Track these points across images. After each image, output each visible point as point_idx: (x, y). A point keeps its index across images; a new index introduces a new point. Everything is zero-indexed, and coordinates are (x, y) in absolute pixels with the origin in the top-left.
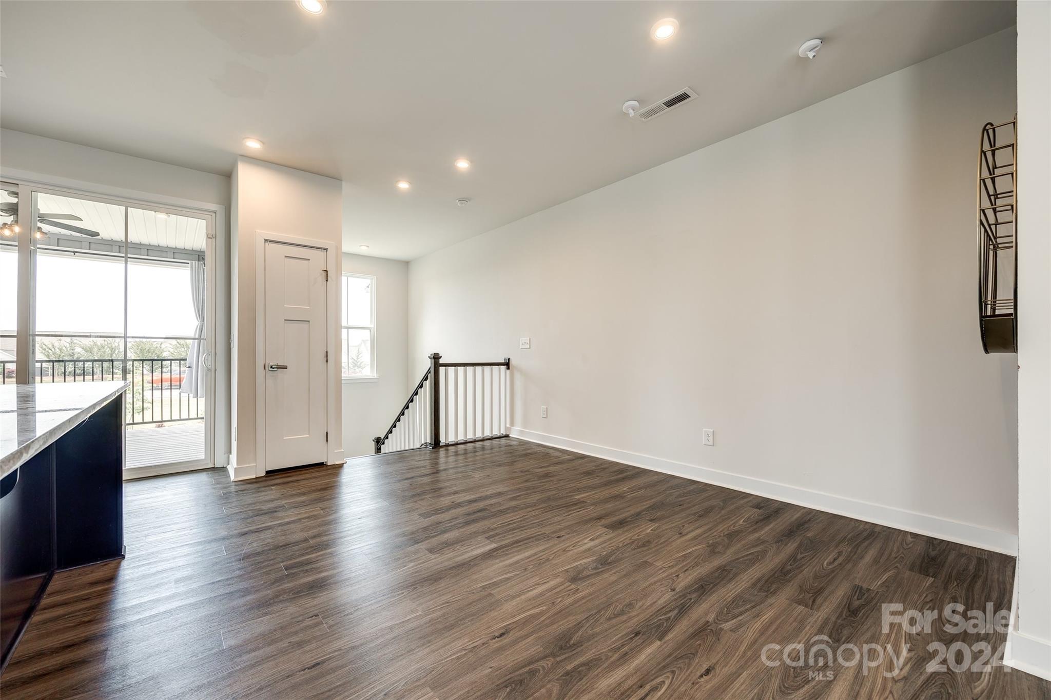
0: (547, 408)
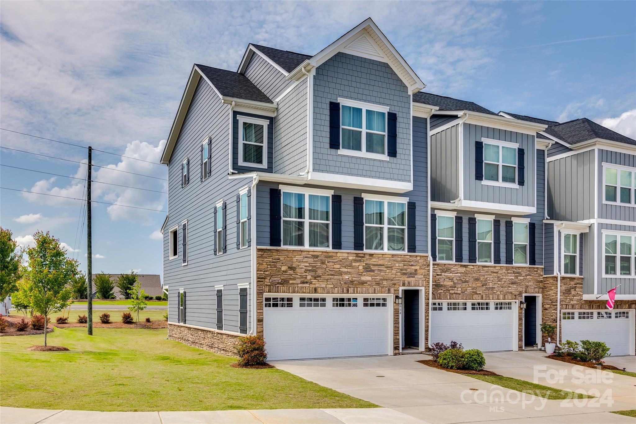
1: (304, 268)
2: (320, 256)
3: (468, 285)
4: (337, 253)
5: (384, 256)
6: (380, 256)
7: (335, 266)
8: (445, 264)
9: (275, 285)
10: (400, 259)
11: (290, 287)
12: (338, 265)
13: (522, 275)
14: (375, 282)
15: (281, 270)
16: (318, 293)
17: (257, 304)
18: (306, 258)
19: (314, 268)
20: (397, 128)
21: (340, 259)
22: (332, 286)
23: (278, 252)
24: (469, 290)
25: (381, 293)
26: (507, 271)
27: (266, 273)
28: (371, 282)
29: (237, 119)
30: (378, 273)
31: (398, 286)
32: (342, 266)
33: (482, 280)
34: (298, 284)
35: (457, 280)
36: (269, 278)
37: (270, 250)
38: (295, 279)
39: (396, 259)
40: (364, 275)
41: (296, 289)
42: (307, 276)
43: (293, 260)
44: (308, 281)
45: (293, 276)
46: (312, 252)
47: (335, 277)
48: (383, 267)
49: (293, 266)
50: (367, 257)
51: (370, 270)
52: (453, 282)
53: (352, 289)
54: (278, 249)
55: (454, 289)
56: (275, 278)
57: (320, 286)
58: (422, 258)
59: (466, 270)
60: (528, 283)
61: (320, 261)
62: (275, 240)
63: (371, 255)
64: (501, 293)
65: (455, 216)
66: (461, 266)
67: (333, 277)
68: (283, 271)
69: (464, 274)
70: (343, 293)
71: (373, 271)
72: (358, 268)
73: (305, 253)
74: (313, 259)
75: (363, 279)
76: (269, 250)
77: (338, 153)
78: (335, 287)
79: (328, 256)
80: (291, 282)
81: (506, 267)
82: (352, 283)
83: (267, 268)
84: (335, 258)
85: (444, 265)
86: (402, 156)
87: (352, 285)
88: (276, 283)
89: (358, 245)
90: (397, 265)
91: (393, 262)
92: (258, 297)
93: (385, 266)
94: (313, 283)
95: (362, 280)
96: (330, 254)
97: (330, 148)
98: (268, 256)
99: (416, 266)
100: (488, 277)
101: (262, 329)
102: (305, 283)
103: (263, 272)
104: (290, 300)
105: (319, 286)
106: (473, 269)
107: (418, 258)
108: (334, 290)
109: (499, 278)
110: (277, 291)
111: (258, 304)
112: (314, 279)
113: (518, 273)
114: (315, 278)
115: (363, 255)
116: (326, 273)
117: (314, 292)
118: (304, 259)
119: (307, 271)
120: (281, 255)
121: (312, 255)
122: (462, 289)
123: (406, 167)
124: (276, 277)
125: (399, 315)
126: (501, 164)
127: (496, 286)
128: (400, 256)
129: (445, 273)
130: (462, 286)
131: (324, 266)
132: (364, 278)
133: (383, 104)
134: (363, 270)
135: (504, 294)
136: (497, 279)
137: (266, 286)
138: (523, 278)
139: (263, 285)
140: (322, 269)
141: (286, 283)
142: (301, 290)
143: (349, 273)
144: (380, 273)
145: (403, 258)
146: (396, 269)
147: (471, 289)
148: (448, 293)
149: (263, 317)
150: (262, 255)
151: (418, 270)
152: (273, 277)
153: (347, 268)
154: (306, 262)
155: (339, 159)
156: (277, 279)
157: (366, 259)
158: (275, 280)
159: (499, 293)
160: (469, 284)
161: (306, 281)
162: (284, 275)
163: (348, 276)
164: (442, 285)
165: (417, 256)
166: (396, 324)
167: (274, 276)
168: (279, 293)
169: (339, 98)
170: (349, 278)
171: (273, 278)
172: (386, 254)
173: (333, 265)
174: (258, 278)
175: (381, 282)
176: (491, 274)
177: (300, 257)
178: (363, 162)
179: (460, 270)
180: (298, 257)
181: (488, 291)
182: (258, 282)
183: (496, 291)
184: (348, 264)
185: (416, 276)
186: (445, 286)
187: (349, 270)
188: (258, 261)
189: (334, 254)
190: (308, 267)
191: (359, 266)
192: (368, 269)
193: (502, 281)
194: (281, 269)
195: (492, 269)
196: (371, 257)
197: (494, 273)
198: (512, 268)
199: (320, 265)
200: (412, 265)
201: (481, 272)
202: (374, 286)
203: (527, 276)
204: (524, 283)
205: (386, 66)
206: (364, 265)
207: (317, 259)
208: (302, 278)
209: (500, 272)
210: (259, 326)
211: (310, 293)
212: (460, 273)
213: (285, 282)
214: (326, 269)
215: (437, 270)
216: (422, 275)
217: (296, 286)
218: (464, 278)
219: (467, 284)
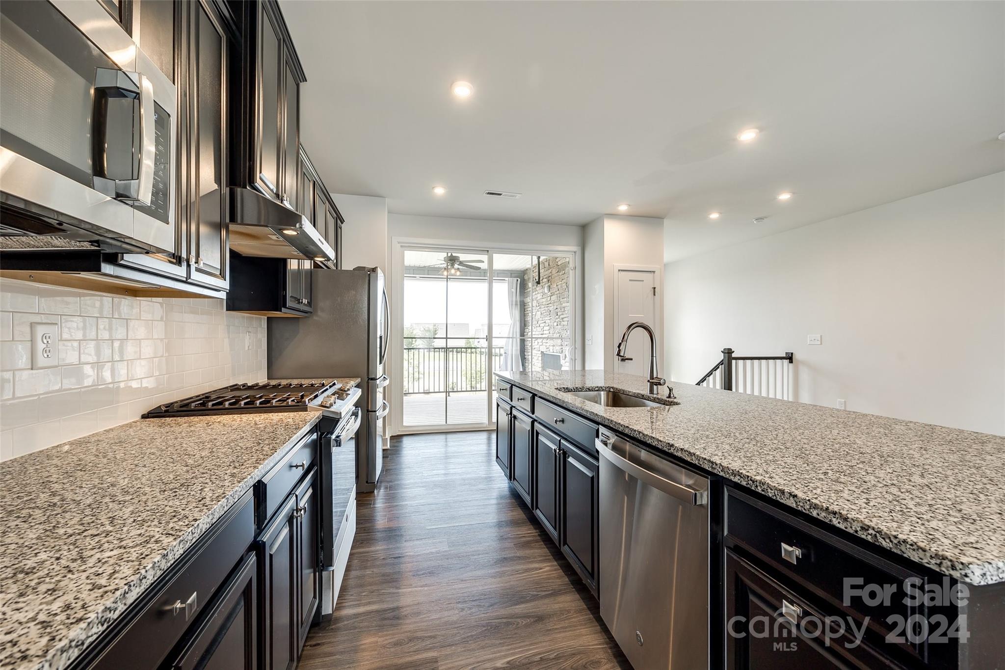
0: (845, 401)
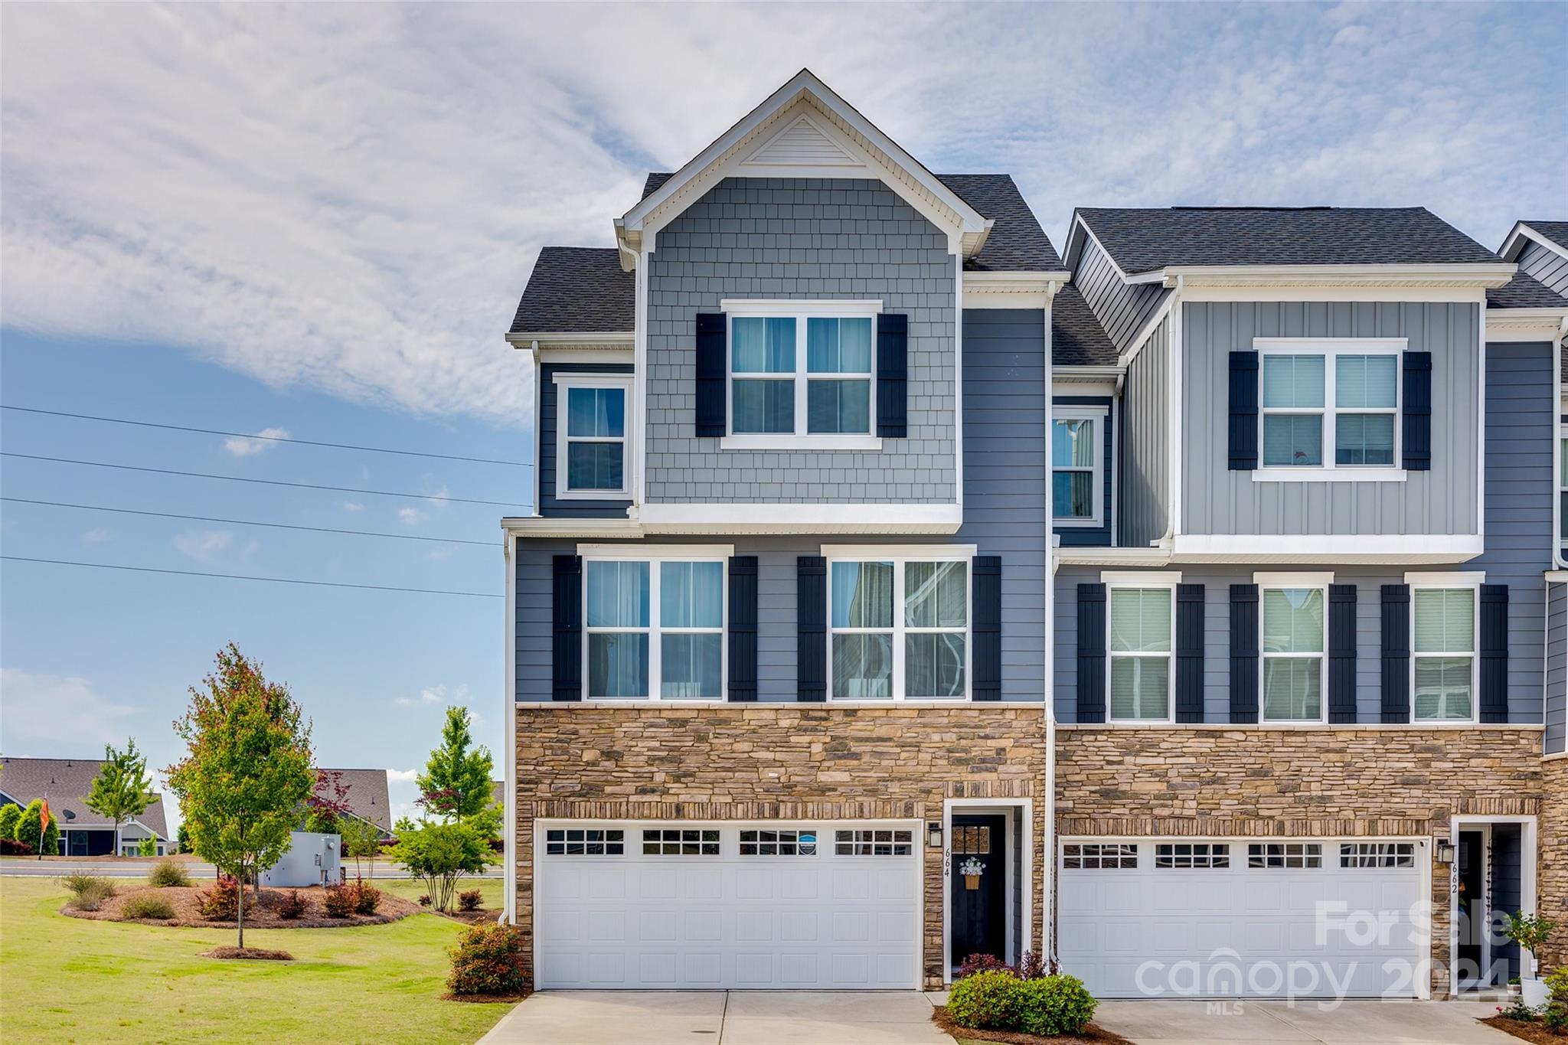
1: (645, 753)
2: (691, 720)
3: (1224, 792)
4: (743, 710)
5: (892, 714)
6: (877, 713)
7: (736, 746)
8: (1136, 731)
9: (566, 799)
10: (945, 721)
11: (605, 803)
12: (746, 744)
13: (1449, 756)
14: (863, 785)
15: (581, 761)
16: (687, 817)
17: (517, 847)
18: (651, 726)
19: (675, 753)
20: (909, 354)
21: (753, 727)
22: (729, 799)
23: (574, 714)
24: (1228, 806)
25: (882, 818)
26: (1384, 745)
27: (540, 768)
28: (849, 786)
29: (554, 382)
30: (873, 761)
31: (938, 798)
32: (759, 746)
33: (1278, 774)
34: (628, 795)
35: (1182, 776)
36: (548, 781)
37: (552, 710)
38: (620, 783)
39: (932, 720)
40: (829, 768)
41: (624, 808)
42: (653, 773)
43: (616, 735)
44: (658, 787)
45: (614, 774)
46: (670, 712)
47: (736, 774)
48: (891, 744)
49: (614, 749)
50: (838, 718)
51: (848, 754)
52: (1168, 782)
53: (789, 805)
54: (570, 707)
55: (1170, 802)
56: (564, 781)
57: (693, 800)
58: (1024, 716)
59: (1217, 746)
60: (1472, 782)
61: (693, 734)
62: (565, 686)
63: (851, 713)
64: (1356, 816)
65: (1178, 585)
66: (1199, 733)
67: (730, 774)
68: (588, 763)
69: (1209, 758)
70: (761, 815)
71: (856, 756)
72: (809, 750)
73: (650, 714)
74: (671, 730)
75: (823, 780)
76: (548, 710)
77: (722, 448)
78: (735, 802)
79: (716, 719)
80: (608, 789)
81: (1381, 732)
82: (790, 790)
83: (544, 755)
84: (737, 724)
85: (1133, 733)
86: (927, 433)
87: (789, 795)
88: (568, 794)
89: (810, 686)
90: (936, 737)
91: (923, 729)
92: (520, 828)
93: (894, 742)
94: (670, 792)
95: (821, 782)
96: (722, 715)
97: (697, 436)
98: (544, 725)
99: (1001, 738)
100: (1305, 764)
101: (528, 907)
102: (648, 792)
103: (533, 767)
104: (617, 835)
105: (690, 801)
106: (1245, 741)
107: (1010, 715)
108: (733, 809)
109: (1350, 769)
110: (571, 812)
111: (520, 845)
112: (674, 783)
113: (1427, 750)
114: (677, 779)
115: (823, 714)
116: (710, 765)
117: (674, 816)
118: (646, 730)
119: (654, 760)
120: (580, 721)
121: (670, 720)
122: (1199, 804)
123: (940, 463)
124: (567, 779)
125: (942, 879)
126: (1330, 412)
127: (1339, 793)
128: (946, 713)
129: (1135, 756)
130: (1201, 795)
131: (706, 747)
132: (824, 777)
133: (864, 295)
134: (825, 753)
135: (1369, 818)
136: (1342, 772)
137: (539, 802)
138: (1451, 765)
139: (533, 798)
140: (696, 755)
141: (593, 794)
142: (637, 810)
143: (779, 764)
144: (878, 761)
145: (956, 716)
146: (932, 750)
147: (1236, 802)
148: (1148, 817)
149: (532, 879)
150: (529, 723)
151: (1007, 750)
152: (559, 778)
153: (773, 751)
154: (653, 737)
155: (725, 461)
156: (572, 784)
157: (832, 723)
158: (563, 787)
159: (1348, 814)
160: (1226, 787)
161: (650, 785)
162: (590, 773)
163: (776, 772)
164: (1124, 792)
165: (1004, 710)
166: (932, 904)
167: (561, 777)
168: (575, 818)
169: (723, 301)
170: (779, 778)
171: (560, 781)
172: (896, 709)
173: (732, 744)
174: (520, 781)
175: (881, 786)
176: (1315, 755)
177: (634, 725)
178: (798, 461)
179: (1192, 745)
180: (627, 726)
181: (1306, 808)
182: (519, 790)
183: (1338, 809)
184: (775, 740)
185: (1001, 768)
186: (1136, 796)
187: (779, 756)
188: (521, 739)
189: (732, 715)
190: (659, 751)
191: (810, 743)
192: (839, 750)
193: (1362, 777)
194: (581, 757)
195: (1320, 739)
196: (849, 719)
197: (1328, 751)
198: (1403, 734)
199: (690, 744)
200: (986, 737)
201: (1276, 749)
202: (857, 799)
203: (1472, 760)
204: (1455, 782)
205: (877, 187)
206: (828, 740)
207: (684, 730)
208: (641, 779)
209: (1355, 748)
210: (520, 901)
211: (662, 818)
212: (1193, 755)
213: (590, 791)
214: (709, 755)
215: (1107, 749)
216: (1022, 763)
217: (621, 800)
218: (1208, 771)
219: (1221, 786)
